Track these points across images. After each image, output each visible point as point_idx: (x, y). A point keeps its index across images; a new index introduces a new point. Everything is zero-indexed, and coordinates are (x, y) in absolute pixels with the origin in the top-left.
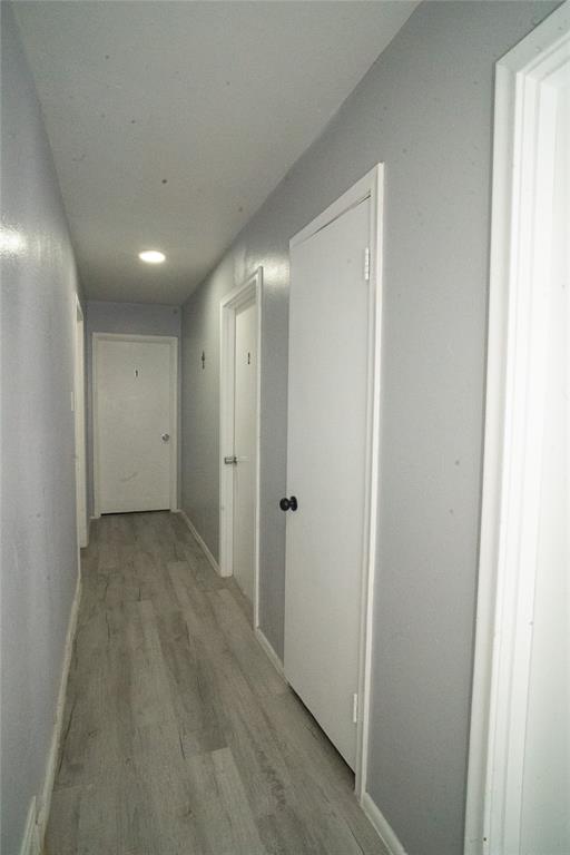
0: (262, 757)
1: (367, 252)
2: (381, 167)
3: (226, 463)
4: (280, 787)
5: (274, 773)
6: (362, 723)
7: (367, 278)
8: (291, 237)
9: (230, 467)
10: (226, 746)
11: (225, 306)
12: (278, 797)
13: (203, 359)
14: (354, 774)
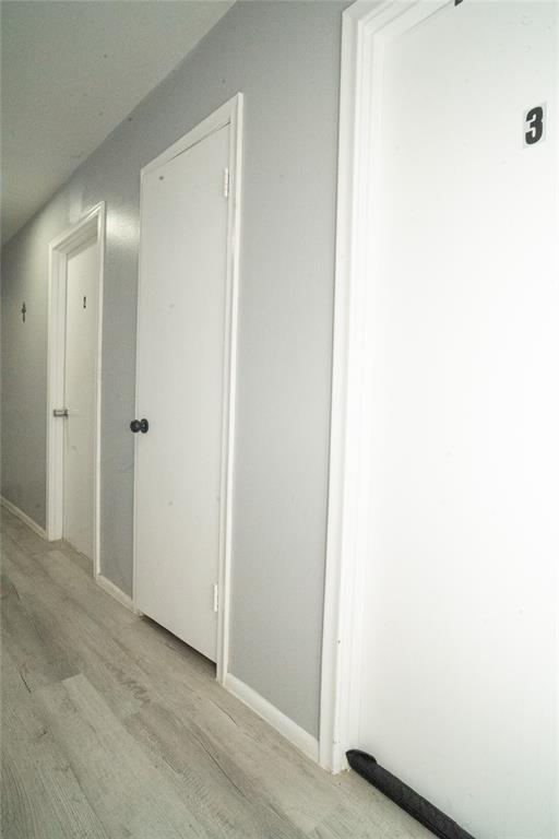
0: (120, 674)
1: (227, 171)
2: (241, 96)
3: (55, 415)
4: (142, 691)
5: (134, 682)
6: (223, 611)
7: (226, 194)
8: (141, 166)
9: (60, 419)
10: (77, 673)
11: (55, 248)
12: (142, 699)
13: (24, 311)
14: (214, 665)
